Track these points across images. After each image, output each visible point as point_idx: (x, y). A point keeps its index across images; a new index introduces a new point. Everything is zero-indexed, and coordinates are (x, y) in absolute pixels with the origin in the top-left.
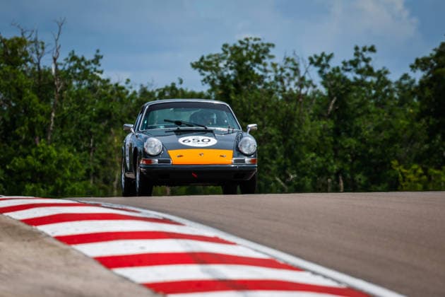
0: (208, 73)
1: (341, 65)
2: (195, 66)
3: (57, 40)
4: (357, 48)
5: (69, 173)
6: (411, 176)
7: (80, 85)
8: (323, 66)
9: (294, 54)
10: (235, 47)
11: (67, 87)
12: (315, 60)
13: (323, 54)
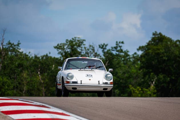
0: (60, 50)
1: (111, 49)
2: (55, 47)
3: (3, 37)
4: (117, 42)
5: (7, 87)
6: (137, 91)
7: (11, 54)
8: (104, 49)
9: (93, 44)
10: (71, 41)
11: (7, 54)
12: (101, 46)
13: (104, 44)
